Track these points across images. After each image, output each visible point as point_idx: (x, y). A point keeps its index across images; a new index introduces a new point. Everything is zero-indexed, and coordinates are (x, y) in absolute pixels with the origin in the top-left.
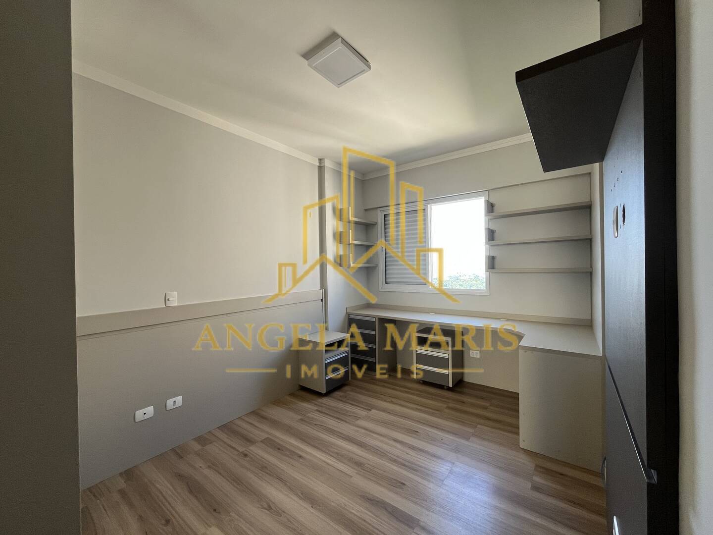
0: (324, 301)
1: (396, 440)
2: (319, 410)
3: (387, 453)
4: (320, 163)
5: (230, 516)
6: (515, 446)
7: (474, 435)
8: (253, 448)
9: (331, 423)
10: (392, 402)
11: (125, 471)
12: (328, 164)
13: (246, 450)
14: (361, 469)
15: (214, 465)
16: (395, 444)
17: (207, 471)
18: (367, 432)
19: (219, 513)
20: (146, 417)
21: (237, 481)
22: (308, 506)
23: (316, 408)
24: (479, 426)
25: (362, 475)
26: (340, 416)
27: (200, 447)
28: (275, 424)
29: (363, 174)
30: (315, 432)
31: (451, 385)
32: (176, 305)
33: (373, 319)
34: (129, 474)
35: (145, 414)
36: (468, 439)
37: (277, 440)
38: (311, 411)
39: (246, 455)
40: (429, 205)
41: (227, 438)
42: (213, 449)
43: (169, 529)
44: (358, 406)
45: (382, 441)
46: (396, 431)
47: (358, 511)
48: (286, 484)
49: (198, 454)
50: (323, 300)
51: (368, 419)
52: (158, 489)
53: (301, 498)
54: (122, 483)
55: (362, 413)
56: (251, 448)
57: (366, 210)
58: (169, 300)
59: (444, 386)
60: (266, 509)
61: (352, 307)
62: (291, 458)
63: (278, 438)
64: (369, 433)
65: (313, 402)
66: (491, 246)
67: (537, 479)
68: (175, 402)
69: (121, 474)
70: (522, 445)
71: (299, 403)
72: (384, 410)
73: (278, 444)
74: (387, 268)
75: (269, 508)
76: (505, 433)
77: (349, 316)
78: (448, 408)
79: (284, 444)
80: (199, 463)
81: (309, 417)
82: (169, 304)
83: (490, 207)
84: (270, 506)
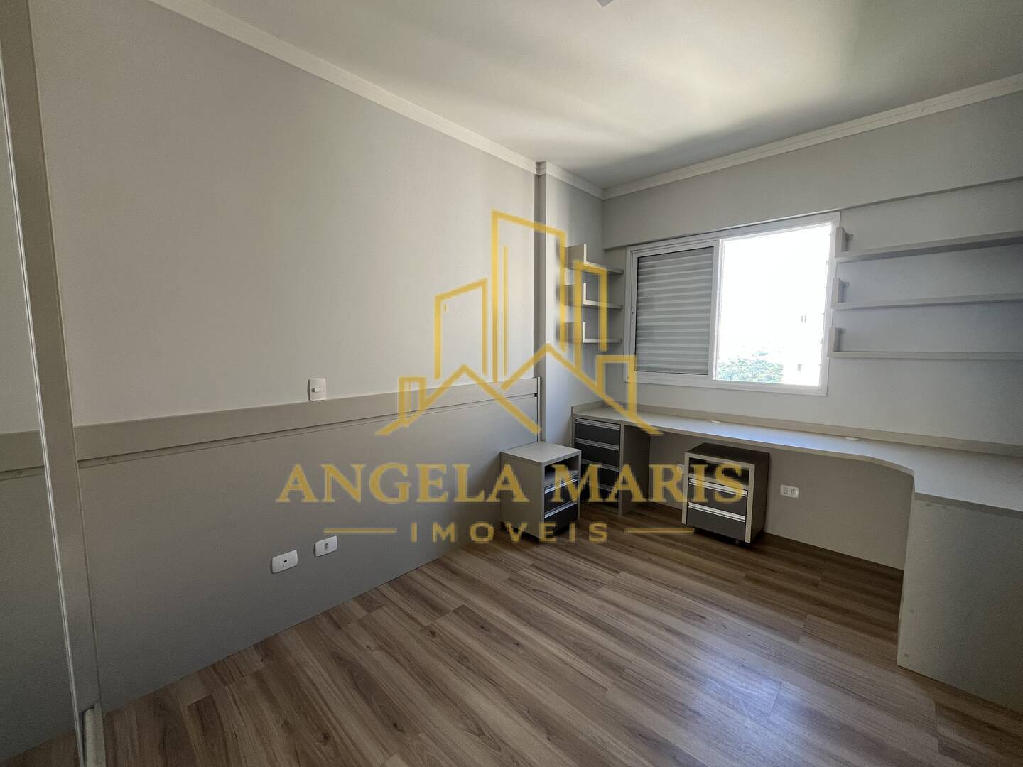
0: (539, 396)
1: (669, 630)
2: (537, 565)
3: (658, 652)
4: (538, 170)
5: (420, 739)
6: (890, 662)
7: (804, 633)
8: (441, 621)
9: (559, 589)
10: (650, 561)
11: (262, 642)
12: (551, 171)
13: (432, 624)
14: (621, 677)
15: (388, 645)
16: (669, 636)
17: (378, 655)
18: (617, 610)
19: (402, 731)
20: (288, 566)
21: (425, 678)
22: (543, 737)
23: (532, 563)
24: (810, 616)
25: (621, 688)
26: (569, 577)
27: (364, 613)
28: (472, 583)
29: (605, 190)
30: (533, 602)
31: (748, 540)
32: (324, 399)
33: (617, 428)
34: (267, 647)
35: (285, 561)
36: (795, 639)
37: (476, 611)
38: (526, 567)
39: (433, 634)
40: (721, 240)
41: (403, 601)
42: (384, 616)
43: (328, 748)
44: (598, 564)
45: (647, 630)
46: (667, 613)
47: (627, 757)
48: (501, 691)
49: (361, 623)
50: (539, 394)
51: (614, 586)
52: (309, 678)
53: (530, 722)
54: (258, 663)
55: (606, 576)
56: (439, 621)
57: (606, 250)
58: (313, 390)
59: (734, 540)
60: (475, 734)
61: (579, 406)
62: (502, 644)
63: (479, 608)
64: (623, 613)
65: (526, 550)
66: (837, 310)
67: (945, 731)
68: (327, 545)
69: (256, 646)
70: (900, 660)
71: (504, 551)
72: (639, 574)
73: (480, 618)
74: (638, 345)
75: (480, 733)
76: (863, 635)
77: (576, 420)
78: (747, 578)
79: (490, 620)
80: (365, 640)
81: (522, 577)
82: (315, 397)
83: (845, 240)
84: (479, 729)
